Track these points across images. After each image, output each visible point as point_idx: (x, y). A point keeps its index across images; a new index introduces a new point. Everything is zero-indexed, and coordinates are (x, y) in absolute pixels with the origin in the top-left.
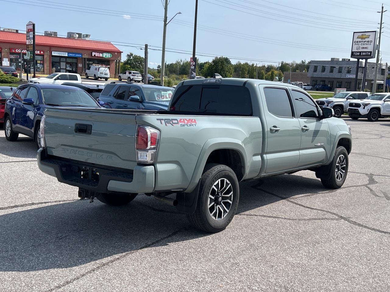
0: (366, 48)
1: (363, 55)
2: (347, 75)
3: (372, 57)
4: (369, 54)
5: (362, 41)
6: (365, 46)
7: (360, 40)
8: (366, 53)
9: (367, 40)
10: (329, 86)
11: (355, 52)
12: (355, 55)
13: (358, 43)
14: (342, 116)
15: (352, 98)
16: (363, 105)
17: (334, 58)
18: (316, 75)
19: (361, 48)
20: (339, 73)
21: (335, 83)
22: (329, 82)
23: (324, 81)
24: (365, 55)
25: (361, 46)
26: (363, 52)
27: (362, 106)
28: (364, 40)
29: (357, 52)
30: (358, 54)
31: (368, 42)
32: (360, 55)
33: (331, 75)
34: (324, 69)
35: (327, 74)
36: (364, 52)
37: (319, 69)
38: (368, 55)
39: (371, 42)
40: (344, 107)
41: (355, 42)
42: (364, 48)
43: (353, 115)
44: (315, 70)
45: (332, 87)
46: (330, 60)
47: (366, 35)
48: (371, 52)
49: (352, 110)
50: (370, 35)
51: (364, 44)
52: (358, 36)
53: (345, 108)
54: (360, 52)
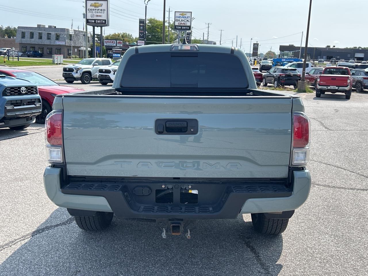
0: (100, 16)
1: (97, 23)
2: (56, 42)
3: (107, 25)
4: (104, 22)
5: (96, 9)
6: (99, 14)
7: (93, 8)
8: (101, 21)
9: (100, 8)
10: (40, 52)
11: (90, 20)
12: (90, 23)
13: (92, 11)
14: (91, 82)
15: (97, 64)
16: (113, 71)
17: (40, 25)
18: (24, 41)
19: (95, 16)
20: (48, 39)
21: (45, 49)
22: (39, 48)
23: (34, 48)
24: (100, 23)
25: (95, 14)
26: (97, 20)
27: (112, 73)
28: (98, 8)
29: (92, 20)
30: (93, 21)
31: (101, 10)
32: (95, 22)
33: (40, 42)
34: (32, 35)
35: (35, 40)
36: (99, 20)
37: (27, 35)
38: (102, 23)
39: (104, 10)
40: (92, 73)
41: (89, 10)
42: (98, 16)
43: (103, 80)
44: (23, 36)
45: (43, 53)
46: (37, 27)
47: (98, 3)
48: (105, 20)
49: (102, 76)
50: (102, 4)
51: (98, 12)
52: (91, 4)
53: (93, 75)
54: (95, 20)
